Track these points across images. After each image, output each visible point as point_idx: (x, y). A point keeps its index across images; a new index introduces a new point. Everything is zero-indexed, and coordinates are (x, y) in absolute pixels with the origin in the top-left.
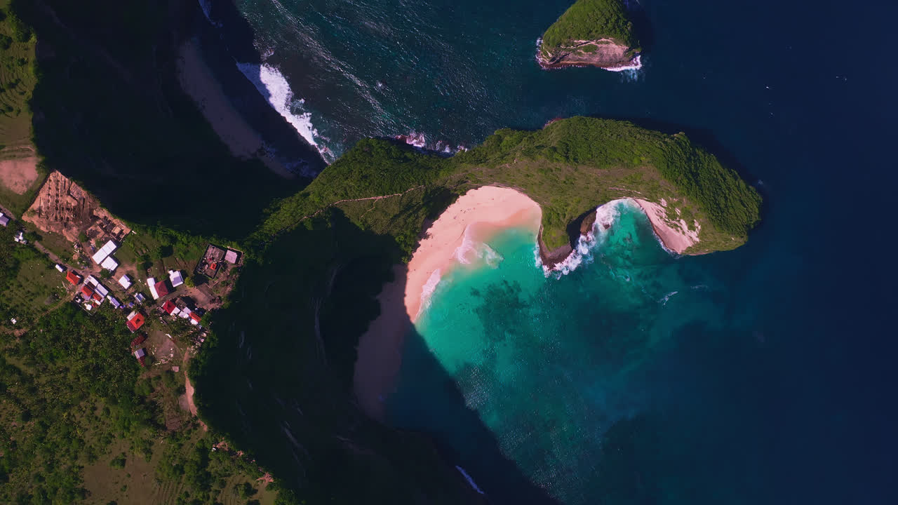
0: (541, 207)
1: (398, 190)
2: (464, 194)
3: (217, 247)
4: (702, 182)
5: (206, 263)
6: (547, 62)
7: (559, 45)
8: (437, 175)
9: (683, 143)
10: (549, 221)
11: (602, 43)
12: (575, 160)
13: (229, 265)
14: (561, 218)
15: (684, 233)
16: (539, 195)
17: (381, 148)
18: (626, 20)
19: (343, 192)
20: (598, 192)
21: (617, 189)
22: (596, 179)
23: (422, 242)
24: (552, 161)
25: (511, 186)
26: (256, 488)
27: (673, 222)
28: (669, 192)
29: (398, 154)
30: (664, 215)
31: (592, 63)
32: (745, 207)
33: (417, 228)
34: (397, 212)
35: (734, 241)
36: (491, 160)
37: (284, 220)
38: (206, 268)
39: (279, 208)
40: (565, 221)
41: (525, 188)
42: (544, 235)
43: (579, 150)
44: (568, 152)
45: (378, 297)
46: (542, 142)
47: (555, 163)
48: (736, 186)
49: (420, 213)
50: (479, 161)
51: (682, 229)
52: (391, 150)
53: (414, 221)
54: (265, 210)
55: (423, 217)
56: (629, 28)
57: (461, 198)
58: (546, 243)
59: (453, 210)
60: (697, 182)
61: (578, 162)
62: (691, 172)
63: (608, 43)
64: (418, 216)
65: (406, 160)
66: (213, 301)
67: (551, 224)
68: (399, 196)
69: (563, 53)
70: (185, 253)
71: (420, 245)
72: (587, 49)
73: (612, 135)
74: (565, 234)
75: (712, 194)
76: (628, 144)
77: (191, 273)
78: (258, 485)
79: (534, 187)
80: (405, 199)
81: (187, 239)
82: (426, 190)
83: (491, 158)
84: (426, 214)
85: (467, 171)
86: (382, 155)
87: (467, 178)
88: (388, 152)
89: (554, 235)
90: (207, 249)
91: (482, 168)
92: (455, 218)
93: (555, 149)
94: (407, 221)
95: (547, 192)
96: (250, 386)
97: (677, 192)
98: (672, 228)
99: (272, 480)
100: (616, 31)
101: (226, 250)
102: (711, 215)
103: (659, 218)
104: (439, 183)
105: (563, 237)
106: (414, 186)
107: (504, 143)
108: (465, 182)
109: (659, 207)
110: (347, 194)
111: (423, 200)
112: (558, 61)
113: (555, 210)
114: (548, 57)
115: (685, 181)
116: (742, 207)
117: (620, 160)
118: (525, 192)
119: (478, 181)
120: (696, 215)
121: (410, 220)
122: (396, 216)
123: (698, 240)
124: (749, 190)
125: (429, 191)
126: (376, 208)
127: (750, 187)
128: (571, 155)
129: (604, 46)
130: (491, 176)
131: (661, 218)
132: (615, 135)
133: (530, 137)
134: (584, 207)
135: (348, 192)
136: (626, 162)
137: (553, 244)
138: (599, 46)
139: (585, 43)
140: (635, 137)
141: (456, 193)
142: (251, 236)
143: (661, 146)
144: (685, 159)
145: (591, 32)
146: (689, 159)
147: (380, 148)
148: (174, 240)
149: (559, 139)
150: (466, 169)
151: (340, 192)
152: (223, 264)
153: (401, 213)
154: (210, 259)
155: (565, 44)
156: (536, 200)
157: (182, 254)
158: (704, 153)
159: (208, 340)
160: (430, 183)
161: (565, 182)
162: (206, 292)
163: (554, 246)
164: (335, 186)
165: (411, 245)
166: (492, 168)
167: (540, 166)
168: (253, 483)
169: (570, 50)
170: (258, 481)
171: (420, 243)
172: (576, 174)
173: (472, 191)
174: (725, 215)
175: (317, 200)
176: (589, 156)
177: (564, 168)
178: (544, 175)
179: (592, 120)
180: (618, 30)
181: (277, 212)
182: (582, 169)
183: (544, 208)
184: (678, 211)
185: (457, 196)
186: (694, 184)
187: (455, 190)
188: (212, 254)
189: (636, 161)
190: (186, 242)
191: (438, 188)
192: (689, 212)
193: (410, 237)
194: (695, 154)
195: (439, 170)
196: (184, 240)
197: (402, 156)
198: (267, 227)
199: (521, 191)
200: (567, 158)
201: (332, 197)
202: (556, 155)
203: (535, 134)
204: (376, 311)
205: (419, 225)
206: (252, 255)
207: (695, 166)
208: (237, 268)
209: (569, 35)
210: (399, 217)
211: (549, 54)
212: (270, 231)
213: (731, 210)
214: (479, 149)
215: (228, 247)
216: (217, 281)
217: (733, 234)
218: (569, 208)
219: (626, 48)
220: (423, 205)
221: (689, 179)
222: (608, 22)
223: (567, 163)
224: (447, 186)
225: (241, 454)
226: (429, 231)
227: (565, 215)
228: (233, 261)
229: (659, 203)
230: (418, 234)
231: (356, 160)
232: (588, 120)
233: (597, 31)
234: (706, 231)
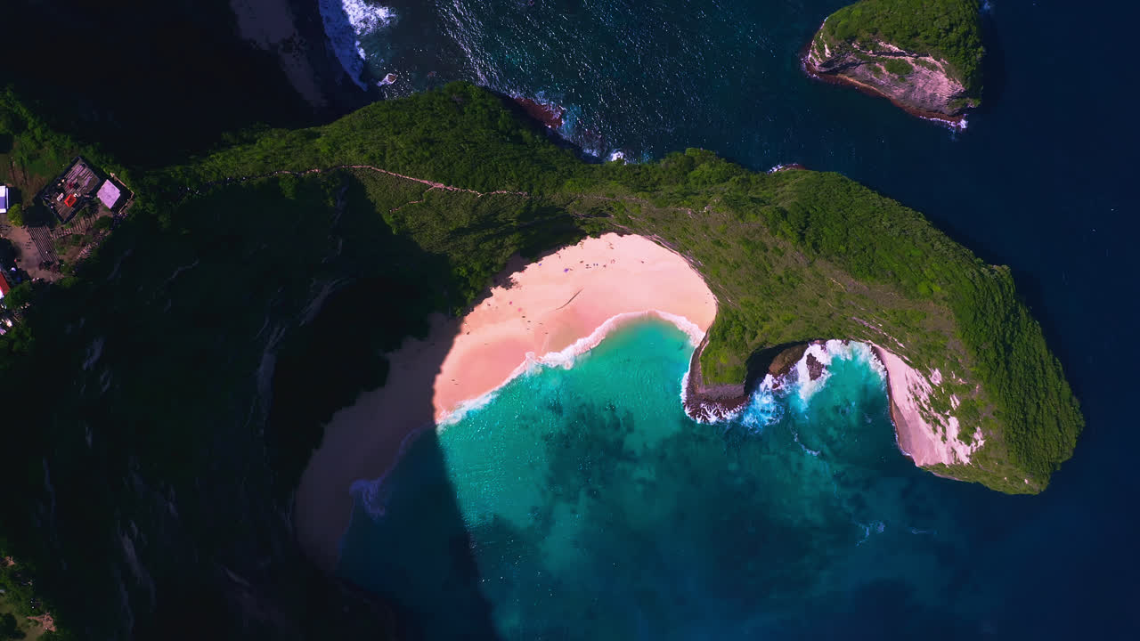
0: (718, 304)
1: (478, 186)
2: (596, 235)
3: (91, 167)
4: (1013, 366)
5: (61, 190)
6: (817, 64)
7: (852, 39)
8: (559, 184)
9: (1006, 286)
10: (723, 334)
11: (925, 64)
12: (815, 245)
13: (100, 209)
14: (747, 337)
15: (944, 439)
16: (725, 284)
17: (485, 106)
18: (978, 40)
19: (377, 152)
20: (830, 316)
21: (865, 323)
22: (840, 294)
23: (498, 291)
24: (773, 233)
25: (682, 251)
26: (25, 631)
27: (935, 414)
28: (955, 364)
29: (509, 126)
30: (924, 397)
31: (888, 95)
32: (1060, 431)
33: (496, 264)
34: (464, 223)
35: (1028, 484)
36: (662, 193)
37: (246, 163)
38: (58, 199)
39: (254, 142)
40: (752, 344)
41: (705, 264)
42: (705, 355)
43: (826, 230)
44: (806, 227)
45: (390, 355)
46: (764, 194)
47: (778, 237)
48: (1057, 390)
49: (508, 241)
50: (641, 188)
51: (944, 429)
52: (498, 115)
53: (493, 250)
54: (226, 136)
55: (512, 250)
56: (979, 56)
57: (589, 241)
58: (705, 369)
59: (569, 254)
60: (1007, 362)
61: (819, 252)
62: (1003, 342)
63: (933, 68)
64: (502, 244)
65: (518, 140)
66: (46, 265)
67: (725, 339)
68: (475, 195)
69: (850, 58)
70: (30, 158)
71: (491, 295)
72: (892, 68)
73: (892, 226)
74: (743, 366)
75: (1022, 392)
76: (917, 253)
77: (29, 197)
78: (29, 627)
79: (722, 267)
80: (485, 205)
81: (43, 132)
82: (531, 201)
83: (665, 189)
84: (520, 244)
85: (614, 196)
86: (479, 117)
87: (610, 209)
88: (493, 117)
89: (723, 361)
90: (73, 164)
91: (644, 201)
92: (566, 270)
93: (784, 214)
94: (481, 246)
95: (740, 284)
96: (89, 439)
97: (972, 370)
98: (928, 422)
99: (53, 629)
100: (958, 51)
101: (103, 177)
102: (1011, 430)
103: (911, 397)
104: (556, 198)
105: (738, 370)
106: (509, 187)
107: (697, 172)
108: (606, 215)
109: (923, 382)
110: (382, 158)
111: (519, 218)
112: (836, 71)
113: (741, 319)
114: (823, 56)
115: (992, 355)
116: (1056, 429)
117: (895, 276)
118: (702, 271)
119: (628, 222)
120: (986, 420)
121: (487, 246)
122: (460, 232)
123: (966, 461)
124: (1071, 401)
125: (534, 207)
126: (427, 203)
127: (1074, 399)
128: (810, 233)
129: (925, 71)
130: (653, 220)
131: (917, 399)
132: (898, 229)
133: (743, 180)
134: (794, 334)
135: (387, 156)
136: (904, 282)
137: (716, 374)
138: (916, 68)
139: (896, 54)
140: (933, 246)
141: (583, 228)
142: (167, 170)
143: (974, 277)
144: (1002, 316)
145: (917, 34)
146: (1007, 319)
147: (481, 104)
148: (18, 125)
149: (796, 200)
150: (614, 192)
151: (373, 150)
152: (89, 203)
153: (472, 228)
154: (70, 186)
155: (863, 42)
156: (714, 290)
157: (25, 159)
158: (1027, 314)
159: (13, 335)
160: (541, 193)
161: (780, 279)
162: (42, 245)
163: (718, 378)
164: (370, 137)
165: (475, 289)
166: (660, 206)
167: (747, 233)
168: (20, 620)
169: (865, 58)
170: (30, 621)
171: (493, 291)
172: (807, 272)
173: (612, 237)
174: (1030, 436)
175: (324, 150)
176: (842, 248)
177: (791, 252)
178: (749, 253)
179: (861, 189)
180: (962, 51)
181: (247, 147)
182: (821, 265)
183: (723, 309)
184: (955, 402)
185: (583, 236)
186: (1002, 365)
187: (583, 223)
188: (78, 177)
189: (923, 289)
190: (38, 138)
191: (553, 209)
192: (976, 411)
193: (478, 275)
194: (1015, 311)
195: (565, 177)
196: (38, 132)
197: (513, 133)
198: (207, 165)
199: (695, 266)
200: (802, 237)
201: (352, 154)
202: (783, 225)
203: (753, 178)
204: (377, 377)
205: (500, 261)
206: (150, 206)
207: (1012, 333)
208: (114, 220)
209: (876, 26)
210: (467, 234)
211: (827, 51)
212: (210, 173)
213: (1039, 430)
214: (650, 167)
215: (112, 175)
216: (69, 230)
217: (1031, 474)
218: (767, 327)
219: (960, 88)
220: (519, 229)
221: (998, 353)
222: (951, 30)
223: (799, 247)
224: (570, 209)
225: (12, 563)
226: (516, 276)
227: (756, 335)
228: (110, 203)
229: (927, 375)
230: (493, 273)
231: (432, 109)
232: (854, 185)
233: (927, 37)
234: (991, 454)
